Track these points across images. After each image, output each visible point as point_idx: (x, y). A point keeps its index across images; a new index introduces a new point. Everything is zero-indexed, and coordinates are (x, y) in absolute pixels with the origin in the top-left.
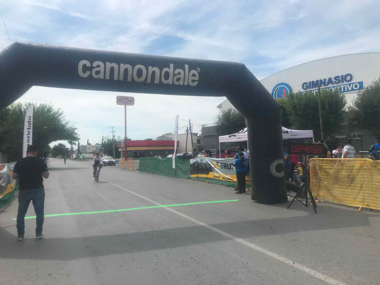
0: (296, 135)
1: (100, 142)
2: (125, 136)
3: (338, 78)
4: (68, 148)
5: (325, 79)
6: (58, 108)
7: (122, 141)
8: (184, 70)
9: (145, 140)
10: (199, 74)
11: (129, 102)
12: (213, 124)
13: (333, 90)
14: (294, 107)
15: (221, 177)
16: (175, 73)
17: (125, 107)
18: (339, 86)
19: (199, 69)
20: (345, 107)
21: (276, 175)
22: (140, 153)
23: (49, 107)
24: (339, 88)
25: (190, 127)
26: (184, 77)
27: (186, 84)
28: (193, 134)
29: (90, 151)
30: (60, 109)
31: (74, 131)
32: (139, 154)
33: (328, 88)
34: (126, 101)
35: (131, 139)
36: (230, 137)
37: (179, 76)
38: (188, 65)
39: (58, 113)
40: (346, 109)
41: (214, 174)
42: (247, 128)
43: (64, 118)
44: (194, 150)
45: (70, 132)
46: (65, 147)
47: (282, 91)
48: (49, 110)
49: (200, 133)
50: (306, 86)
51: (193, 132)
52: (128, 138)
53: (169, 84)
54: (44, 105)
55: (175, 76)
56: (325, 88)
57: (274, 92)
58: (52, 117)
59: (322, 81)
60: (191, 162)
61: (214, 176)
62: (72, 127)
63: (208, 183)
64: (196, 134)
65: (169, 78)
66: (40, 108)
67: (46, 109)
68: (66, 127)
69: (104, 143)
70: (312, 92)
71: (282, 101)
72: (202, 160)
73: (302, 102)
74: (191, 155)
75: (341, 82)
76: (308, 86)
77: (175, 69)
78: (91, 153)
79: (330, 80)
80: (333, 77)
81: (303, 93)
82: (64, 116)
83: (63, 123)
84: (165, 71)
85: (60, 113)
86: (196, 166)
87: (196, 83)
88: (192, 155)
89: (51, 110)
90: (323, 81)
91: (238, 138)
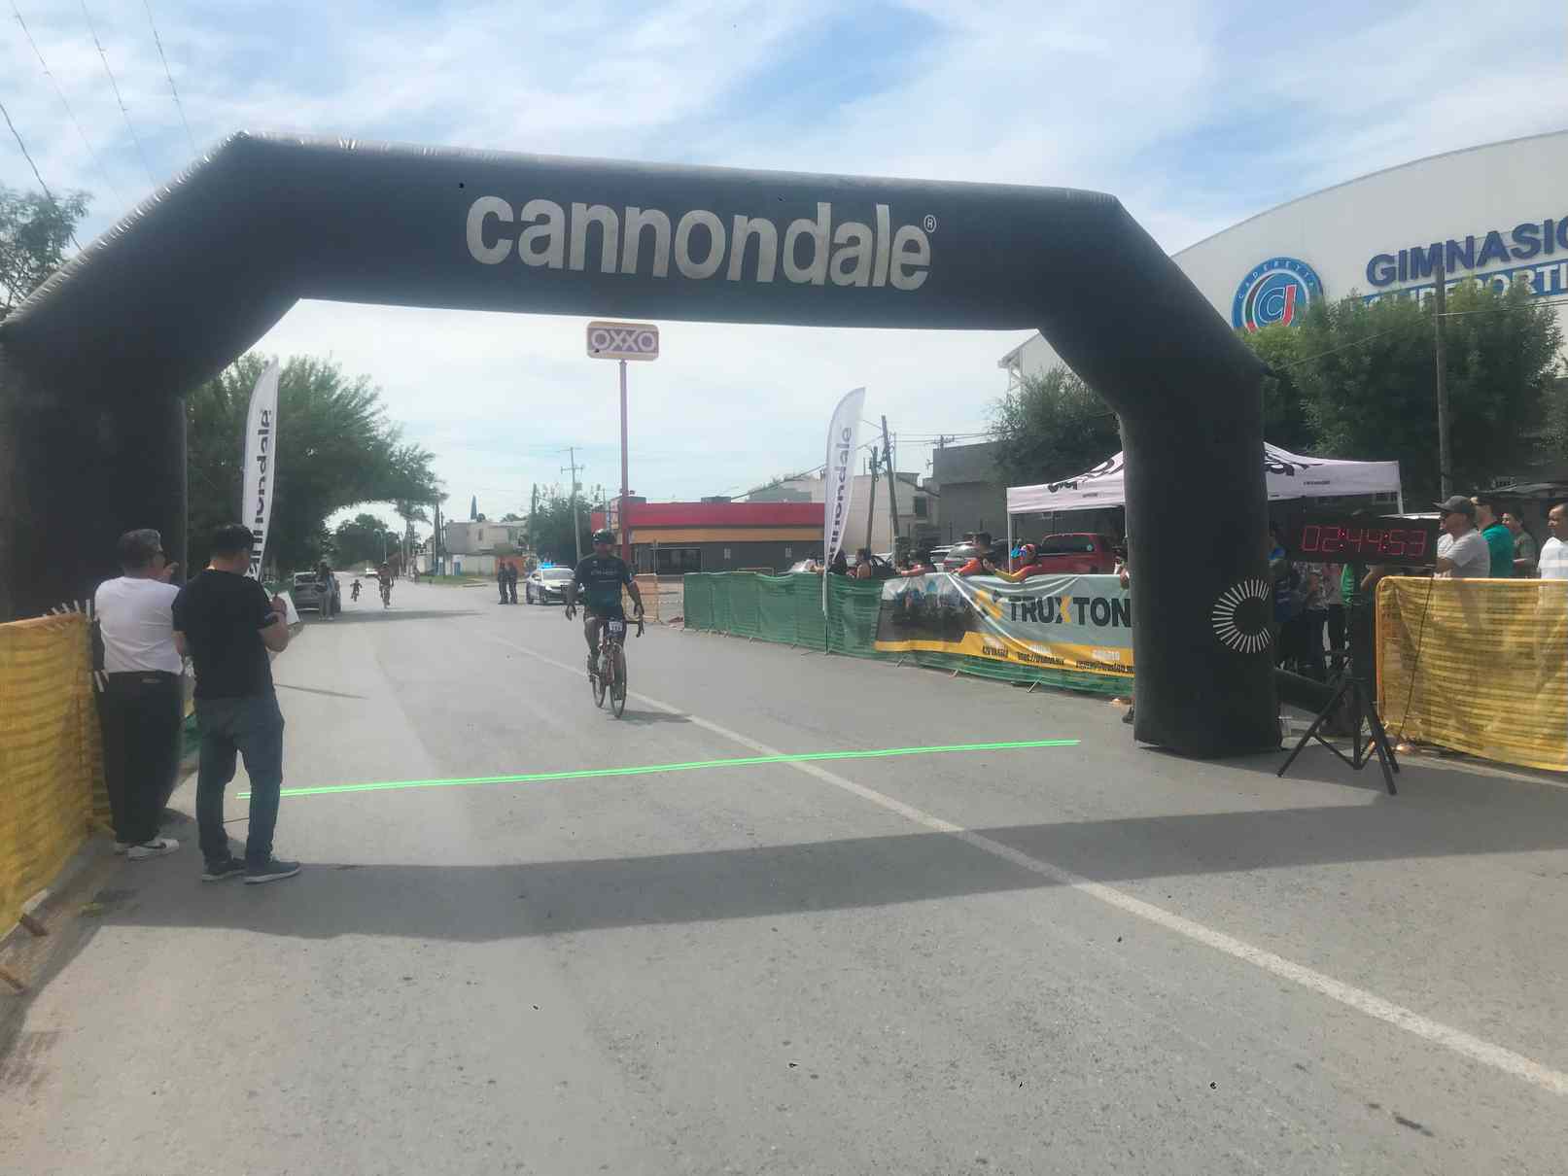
0: (1327, 483)
1: (522, 510)
2: (620, 485)
3: (1527, 234)
4: (396, 532)
5: (1470, 240)
6: (360, 375)
7: (612, 504)
8: (873, 225)
9: (699, 501)
10: (931, 238)
11: (638, 347)
12: (983, 435)
13: (1506, 287)
14: (1330, 365)
15: (1011, 651)
16: (836, 241)
17: (623, 365)
18: (1533, 268)
19: (931, 222)
20: (1555, 360)
21: (1235, 646)
22: (683, 554)
23: (324, 372)
24: (1531, 275)
25: (887, 450)
26: (871, 255)
27: (879, 281)
28: (897, 477)
29: (486, 545)
30: (369, 377)
31: (422, 467)
32: (676, 559)
33: (1484, 277)
34: (624, 341)
35: (644, 499)
36: (1053, 489)
37: (850, 252)
38: (887, 207)
39: (361, 392)
40: (1558, 366)
41: (985, 642)
42: (1122, 453)
43: (383, 413)
44: (902, 543)
45: (407, 469)
46: (383, 531)
47: (1280, 292)
48: (325, 383)
49: (925, 473)
50: (1384, 271)
51: (898, 470)
52: (633, 492)
53: (813, 283)
54: (305, 360)
55: (835, 252)
56: (1468, 278)
57: (1242, 300)
58: (336, 410)
59: (1458, 248)
60: (890, 594)
61: (987, 649)
62: (414, 450)
63: (961, 674)
64: (909, 479)
65: (812, 260)
66: (292, 374)
67: (313, 379)
68: (392, 449)
69: (537, 511)
70: (1409, 295)
71: (1276, 336)
72: (932, 583)
73: (1362, 341)
74: (887, 565)
75: (1543, 248)
76: (1394, 268)
77: (835, 224)
78: (486, 553)
79: (1494, 242)
80: (1506, 228)
81: (1370, 305)
82: (384, 408)
83: (380, 432)
84: (798, 232)
85: (368, 396)
86: (907, 605)
87: (918, 279)
88: (893, 562)
89: (333, 383)
90: (1463, 246)
91: (1085, 496)
